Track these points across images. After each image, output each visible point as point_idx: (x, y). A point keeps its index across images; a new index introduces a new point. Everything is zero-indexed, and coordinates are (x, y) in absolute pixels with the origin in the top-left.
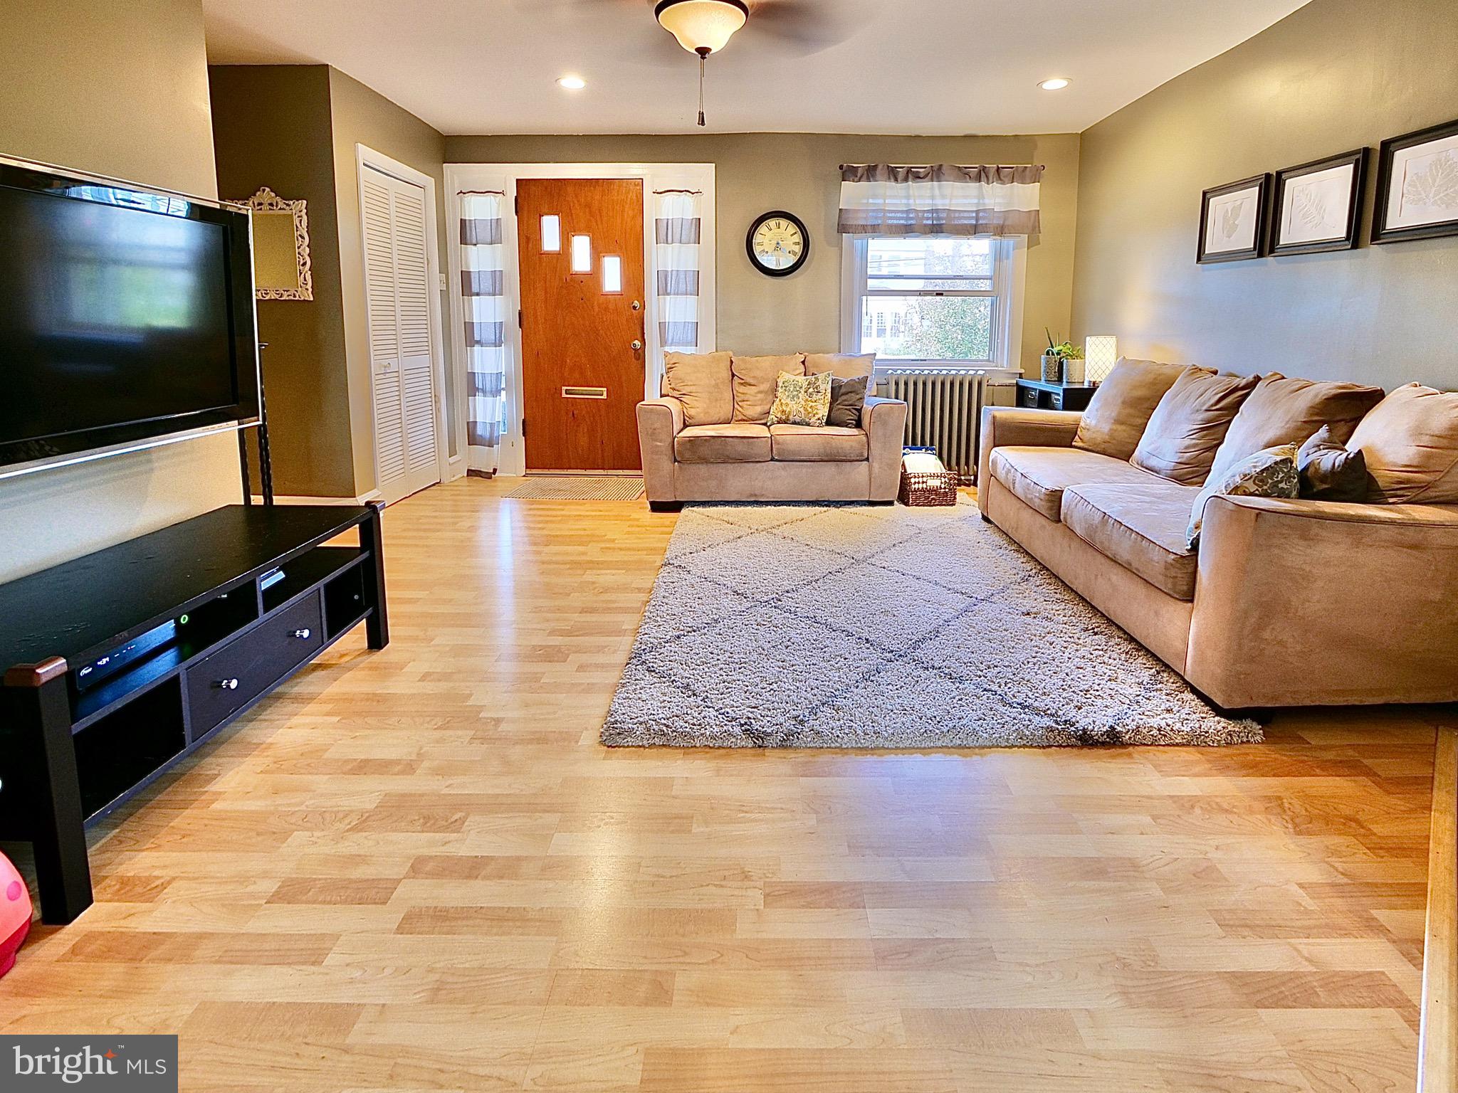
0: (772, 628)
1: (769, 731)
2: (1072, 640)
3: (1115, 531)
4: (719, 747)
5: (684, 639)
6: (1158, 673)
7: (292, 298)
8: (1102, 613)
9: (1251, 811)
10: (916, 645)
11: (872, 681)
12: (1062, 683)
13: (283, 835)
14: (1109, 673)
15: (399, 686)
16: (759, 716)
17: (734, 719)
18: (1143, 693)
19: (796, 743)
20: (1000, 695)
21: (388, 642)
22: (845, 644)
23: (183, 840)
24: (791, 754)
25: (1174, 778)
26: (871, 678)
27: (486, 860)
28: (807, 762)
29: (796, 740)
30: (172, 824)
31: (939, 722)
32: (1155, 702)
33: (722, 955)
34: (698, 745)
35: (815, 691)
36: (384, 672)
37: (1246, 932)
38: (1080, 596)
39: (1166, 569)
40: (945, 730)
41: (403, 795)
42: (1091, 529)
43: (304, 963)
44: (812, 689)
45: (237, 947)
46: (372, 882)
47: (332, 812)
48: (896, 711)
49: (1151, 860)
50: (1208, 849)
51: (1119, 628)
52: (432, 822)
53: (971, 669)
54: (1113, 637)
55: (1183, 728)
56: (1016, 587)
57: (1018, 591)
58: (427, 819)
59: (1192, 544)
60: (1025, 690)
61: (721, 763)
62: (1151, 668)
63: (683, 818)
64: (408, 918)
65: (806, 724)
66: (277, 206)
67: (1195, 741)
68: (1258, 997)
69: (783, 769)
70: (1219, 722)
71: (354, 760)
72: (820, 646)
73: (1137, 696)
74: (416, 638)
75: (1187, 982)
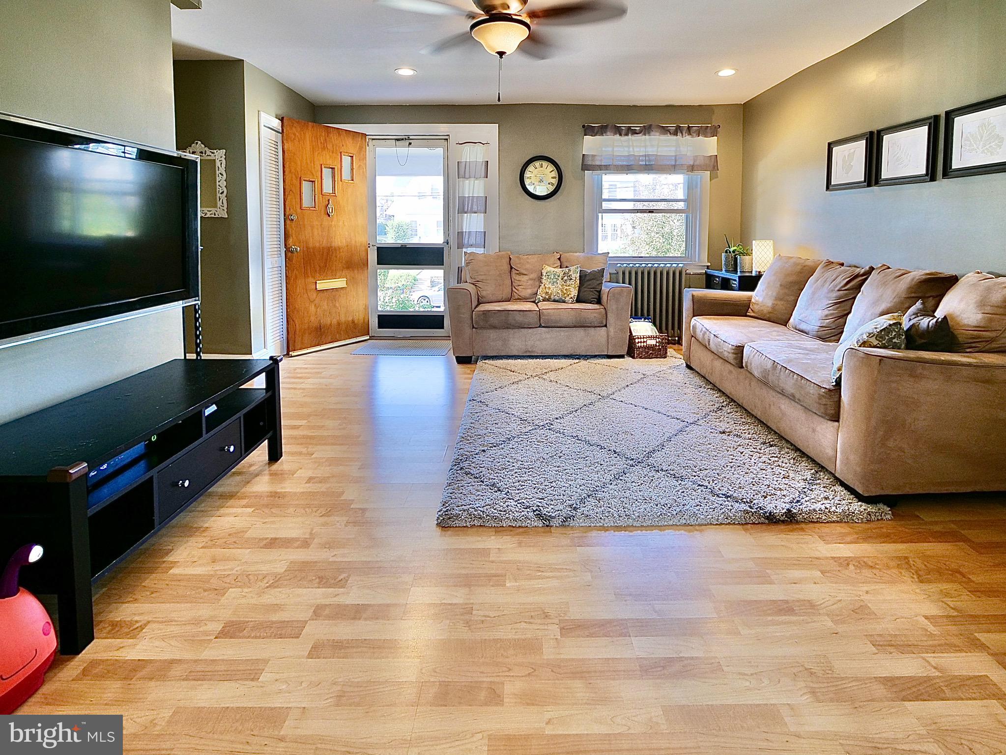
0: (548, 444)
1: (553, 515)
2: (756, 450)
3: (782, 373)
4: (519, 526)
5: (488, 453)
6: (817, 472)
7: (213, 216)
8: (775, 431)
9: (888, 567)
10: (649, 455)
11: (621, 480)
12: (752, 480)
13: (220, 592)
14: (783, 473)
15: (288, 487)
16: (546, 505)
17: (528, 507)
18: (808, 487)
19: (572, 523)
20: (710, 489)
21: (282, 456)
22: (601, 455)
23: (152, 595)
24: (569, 531)
25: (835, 545)
26: (620, 478)
27: (365, 607)
28: (581, 537)
29: (572, 521)
30: (143, 584)
31: (669, 508)
32: (816, 493)
33: (535, 670)
34: (504, 525)
35: (583, 487)
36: (276, 477)
37: (891, 648)
38: (758, 419)
39: (820, 399)
40: (675, 513)
41: (303, 562)
42: (766, 373)
43: (246, 679)
44: (580, 486)
45: (198, 669)
46: (289, 623)
47: (255, 575)
48: (639, 500)
49: (823, 601)
50: (861, 593)
51: (787, 441)
52: (325, 581)
53: (688, 471)
54: (783, 448)
55: (837, 510)
56: (714, 414)
57: (715, 417)
58: (321, 578)
59: (836, 381)
60: (727, 485)
61: (521, 538)
62: (812, 469)
63: (498, 576)
64: (315, 647)
65: (578, 510)
66: (205, 154)
67: (846, 519)
68: (904, 693)
69: (565, 541)
70: (861, 506)
71: (267, 539)
72: (583, 456)
73: (804, 488)
74: (300, 453)
75: (854, 684)
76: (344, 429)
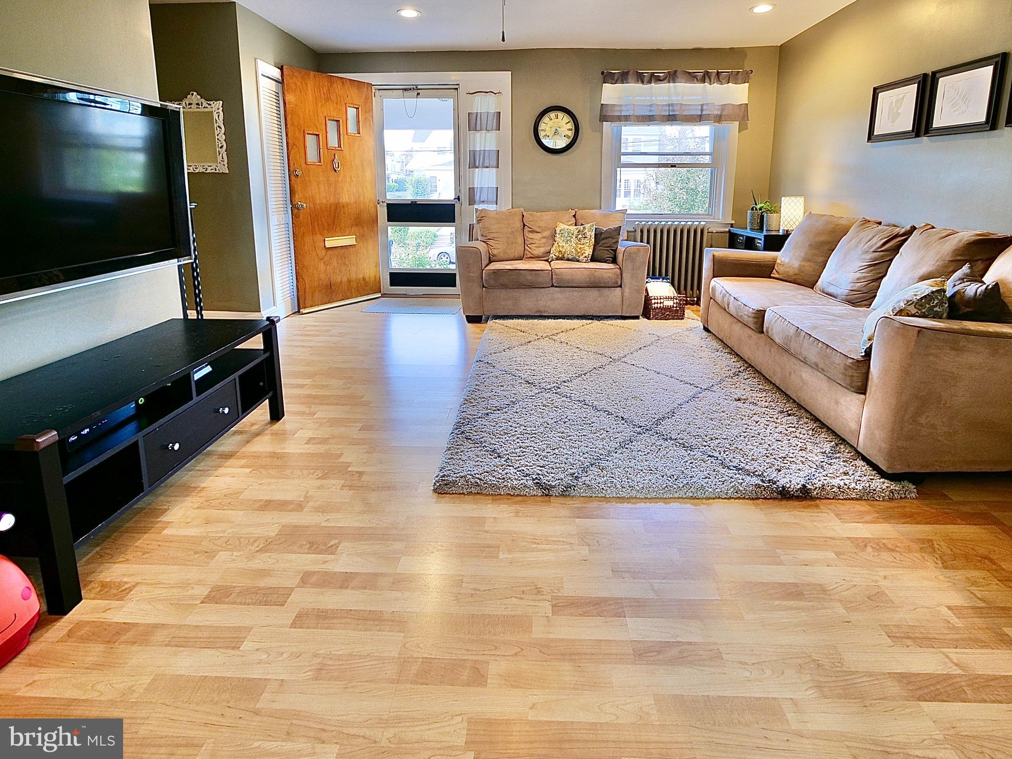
0: (554, 408)
1: (553, 484)
2: (772, 420)
3: (805, 341)
4: (518, 495)
5: (492, 416)
6: (837, 445)
7: (214, 171)
8: (793, 400)
9: (909, 550)
10: (658, 423)
11: (627, 448)
12: (766, 452)
13: (210, 554)
14: (800, 445)
15: (293, 447)
16: (546, 474)
17: (528, 475)
18: (826, 460)
19: (573, 493)
20: (720, 460)
21: (284, 415)
22: (607, 421)
23: (144, 556)
24: (569, 501)
25: (853, 524)
26: (626, 446)
27: (353, 575)
28: (580, 508)
29: (572, 491)
30: (136, 544)
31: (676, 480)
32: (835, 467)
33: (522, 650)
34: (502, 493)
35: (586, 456)
36: (282, 436)
37: (909, 642)
38: (777, 387)
39: (846, 370)
40: (681, 486)
41: (296, 526)
42: (788, 339)
43: (227, 648)
44: (583, 454)
45: (181, 635)
46: (276, 589)
47: (246, 538)
48: (644, 471)
49: (836, 585)
50: (878, 578)
51: (807, 411)
52: (315, 546)
53: (698, 440)
54: (802, 418)
55: (857, 487)
56: (730, 380)
57: (731, 383)
58: (312, 544)
59: (865, 352)
60: (739, 456)
61: (518, 508)
62: (832, 442)
63: (492, 547)
64: (299, 616)
65: (580, 480)
66: (202, 105)
67: (866, 496)
68: (920, 692)
69: (564, 512)
70: (884, 483)
71: (261, 501)
72: (588, 422)
73: (822, 462)
74: (303, 413)
75: (865, 679)
76: (349, 388)
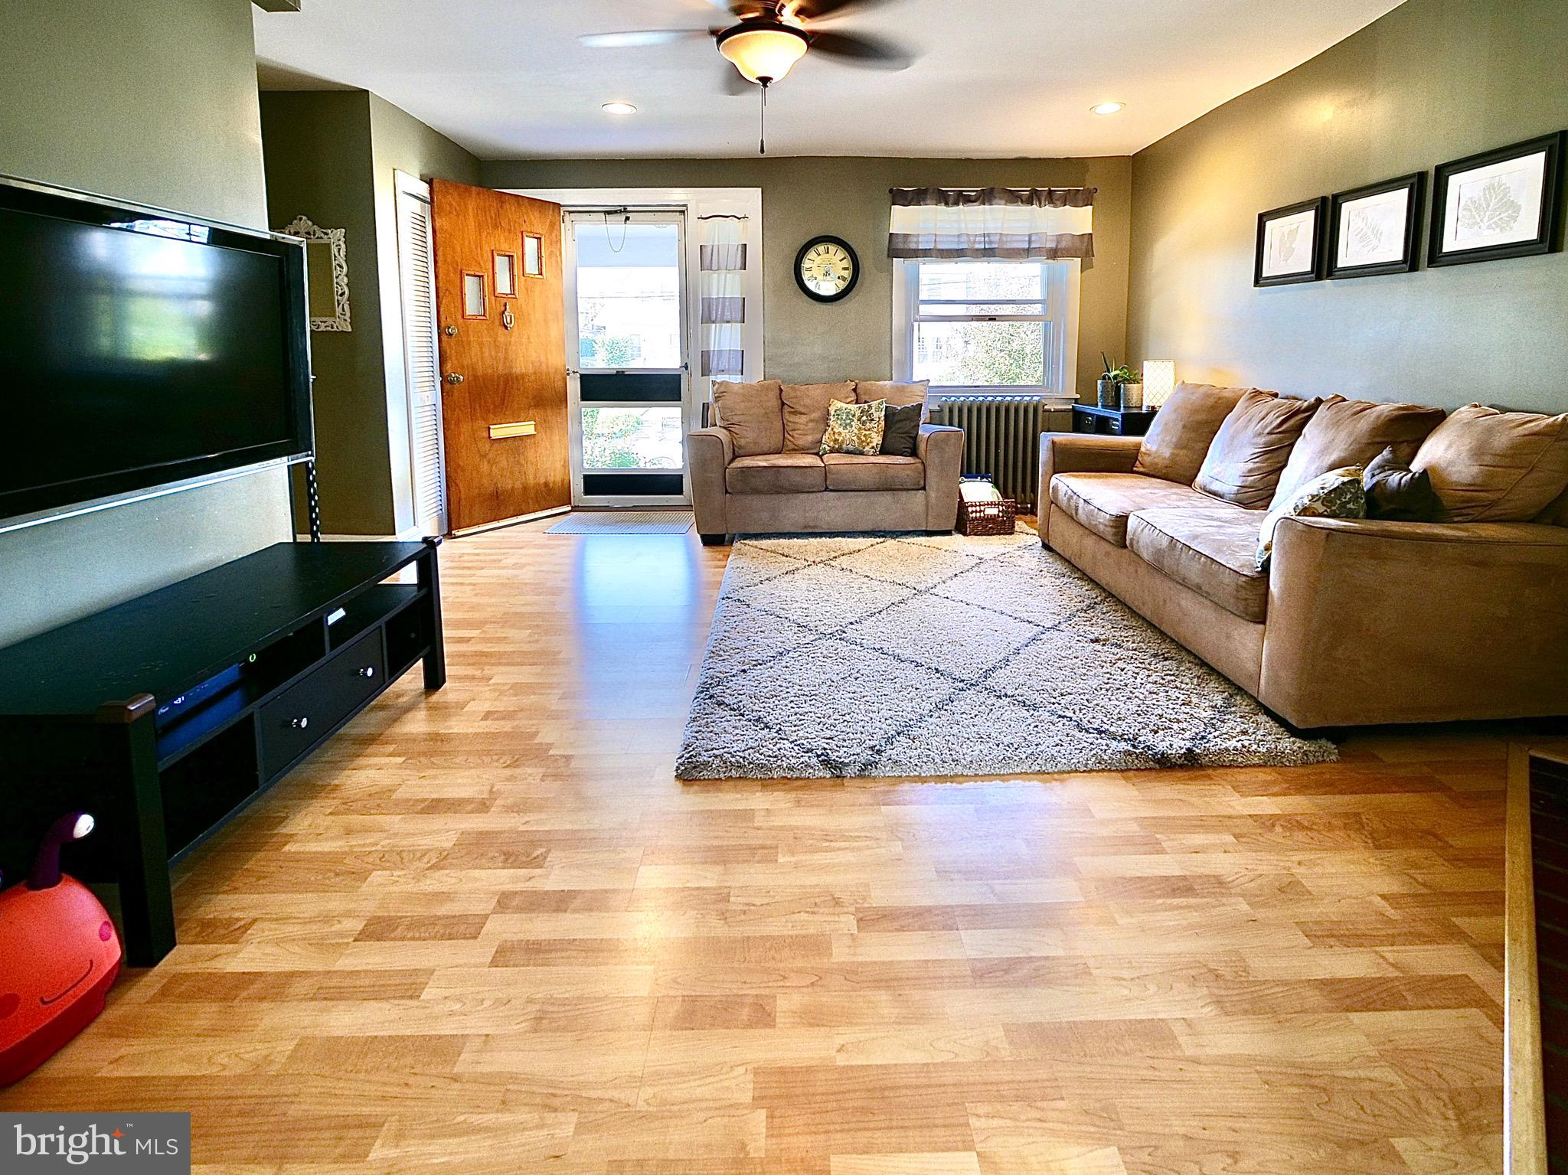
0: (839, 660)
1: (846, 761)
2: (1143, 666)
3: (1183, 555)
4: (797, 778)
5: (750, 675)
6: (1231, 696)
7: (329, 329)
8: (1171, 638)
9: (1330, 827)
10: (987, 675)
11: (946, 710)
12: (1137, 708)
13: (361, 876)
14: (1182, 697)
15: (456, 726)
16: (835, 749)
17: (810, 750)
18: (1217, 716)
19: (875, 773)
20: (1076, 722)
21: (444, 681)
22: (916, 676)
23: (259, 882)
24: (870, 784)
25: (1256, 798)
26: (945, 707)
27: (571, 895)
28: (888, 792)
29: (874, 770)
30: (246, 868)
31: (1016, 749)
33: (821, 978)
34: (775, 777)
35: (889, 722)
36: (439, 711)
37: (1332, 941)
38: (1148, 622)
39: (1238, 591)
40: (1024, 757)
41: (481, 833)
42: (1159, 553)
43: (402, 997)
44: (886, 720)
45: (332, 984)
46: (463, 918)
47: (409, 851)
48: (972, 739)
49: (1235, 878)
50: (1291, 866)
51: (1189, 652)
52: (513, 858)
53: (1044, 696)
54: (1184, 662)
55: (1259, 750)
56: (1083, 614)
57: (1085, 620)
58: (507, 855)
59: (1262, 566)
60: (1100, 716)
61: (800, 794)
62: (1224, 692)
63: (767, 849)
64: (501, 952)
65: (883, 754)
66: (314, 235)
67: (1272, 761)
68: (1348, 1001)
69: (864, 798)
70: (1294, 743)
71: (425, 800)
72: (890, 677)
73: (1212, 719)
74: (473, 678)
75: (1277, 989)
76: (537, 641)
